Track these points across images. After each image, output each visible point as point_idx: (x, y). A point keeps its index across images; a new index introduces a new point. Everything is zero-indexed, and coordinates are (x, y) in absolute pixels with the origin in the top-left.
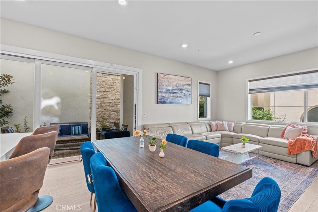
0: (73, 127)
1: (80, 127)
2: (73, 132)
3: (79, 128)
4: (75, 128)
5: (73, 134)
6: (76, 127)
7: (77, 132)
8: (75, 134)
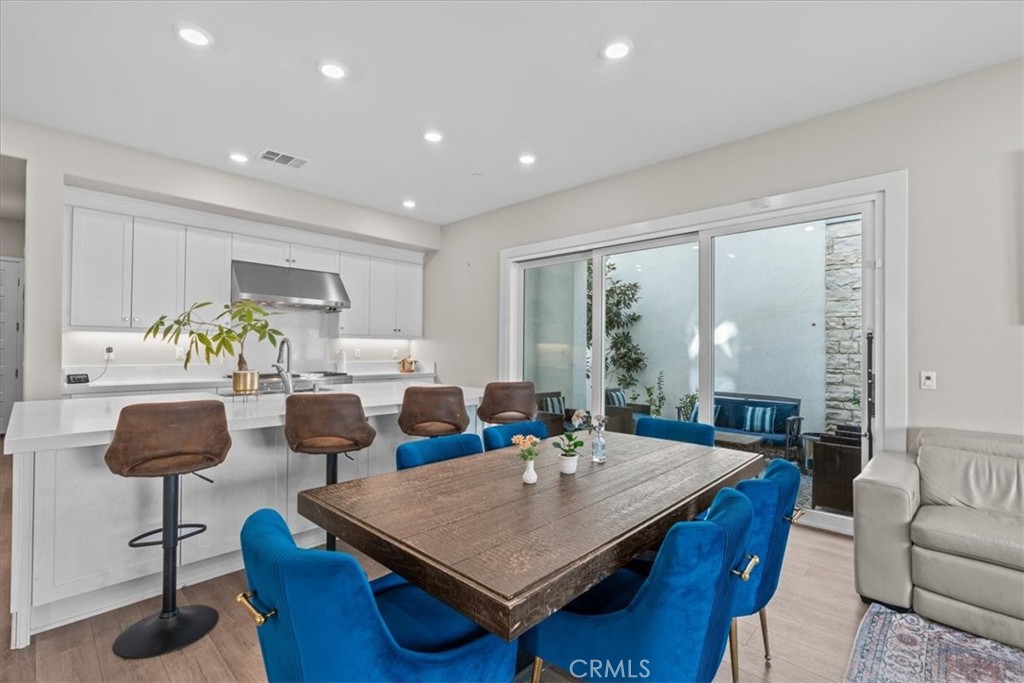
0: (750, 409)
1: (769, 410)
2: (748, 423)
3: (764, 413)
4: (753, 411)
5: (748, 428)
6: (758, 409)
7: (757, 424)
8: (752, 430)
